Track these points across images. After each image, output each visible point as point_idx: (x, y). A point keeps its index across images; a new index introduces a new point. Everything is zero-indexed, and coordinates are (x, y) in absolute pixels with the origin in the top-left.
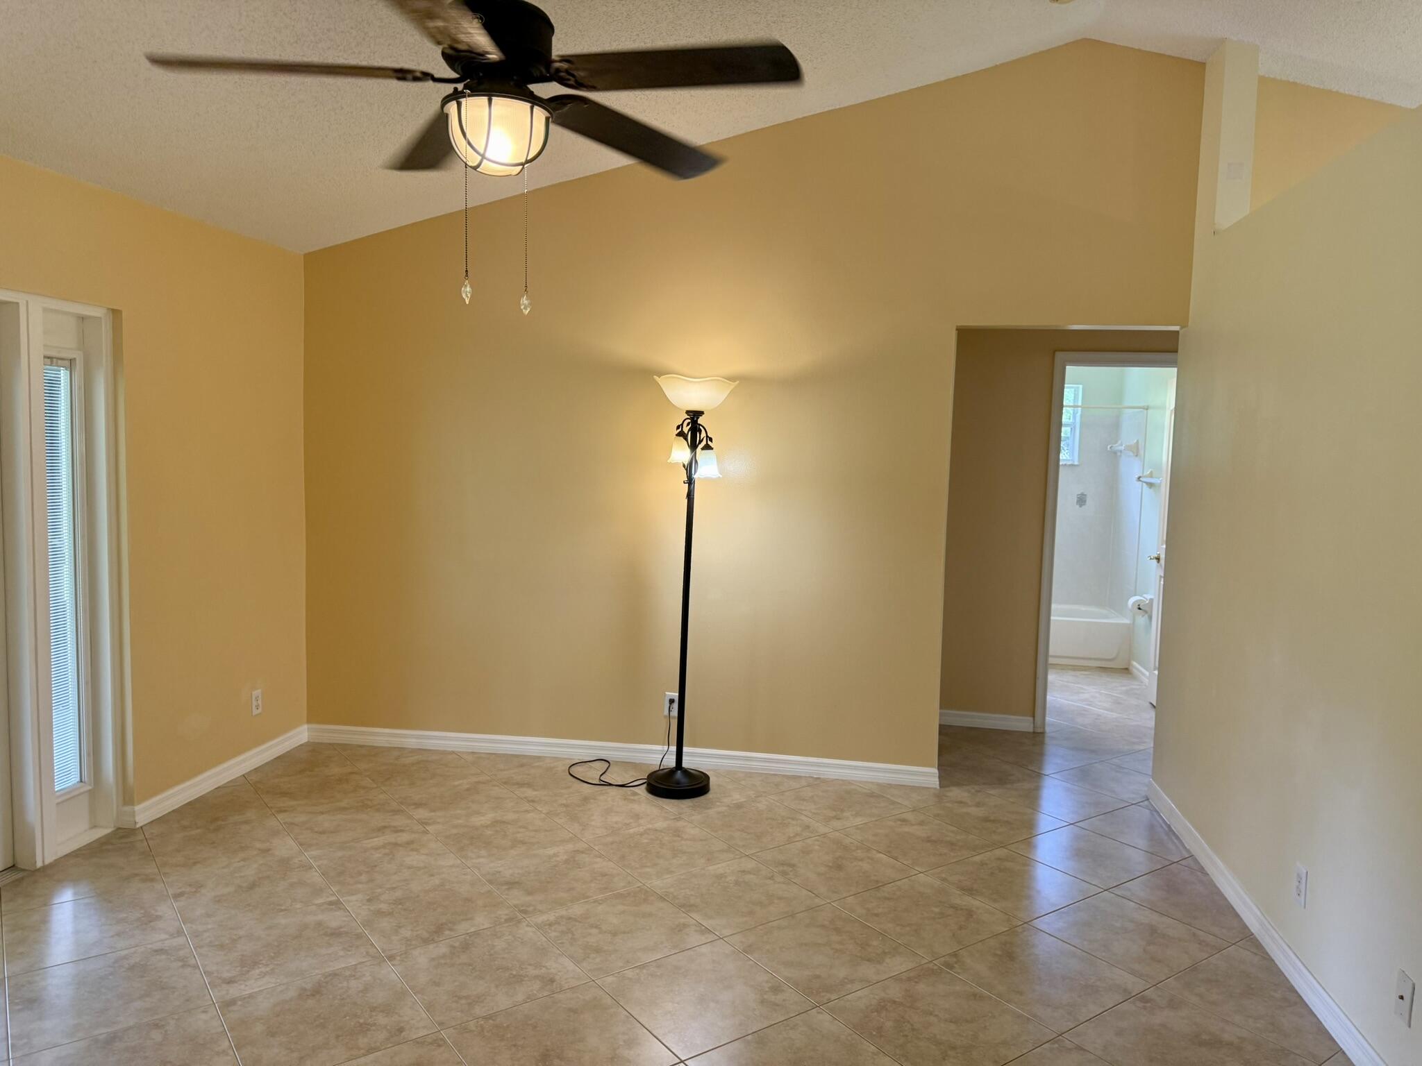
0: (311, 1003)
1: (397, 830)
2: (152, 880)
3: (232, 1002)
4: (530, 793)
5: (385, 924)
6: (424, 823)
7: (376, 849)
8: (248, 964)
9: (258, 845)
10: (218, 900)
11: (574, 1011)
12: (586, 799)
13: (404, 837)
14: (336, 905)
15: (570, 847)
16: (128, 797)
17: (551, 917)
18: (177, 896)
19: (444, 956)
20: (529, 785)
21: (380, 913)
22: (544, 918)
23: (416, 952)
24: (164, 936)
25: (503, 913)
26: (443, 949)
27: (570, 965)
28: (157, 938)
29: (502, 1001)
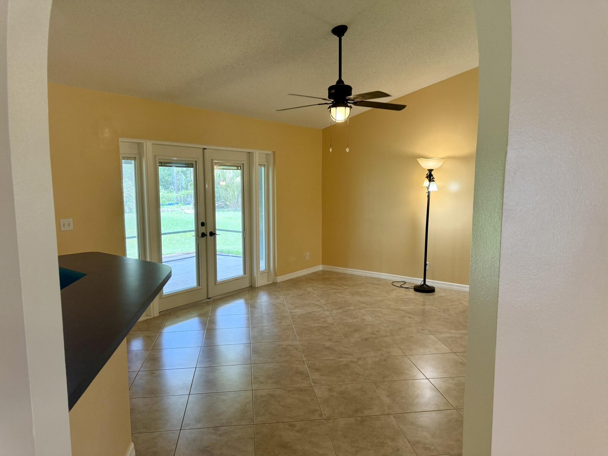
0: (308, 315)
1: (338, 289)
2: (280, 292)
3: (292, 312)
4: (377, 286)
5: (329, 305)
6: (345, 289)
7: (332, 292)
8: (296, 307)
9: (304, 288)
10: (293, 297)
11: (367, 325)
12: (393, 290)
13: (339, 291)
14: (319, 301)
15: (383, 298)
16: (276, 275)
17: (370, 310)
18: (284, 295)
19: (340, 312)
20: (378, 285)
21: (328, 303)
22: (368, 309)
23: (333, 311)
24: (280, 301)
25: (358, 307)
26: (340, 311)
27: (370, 318)
28: (278, 301)
29: (350, 321)
